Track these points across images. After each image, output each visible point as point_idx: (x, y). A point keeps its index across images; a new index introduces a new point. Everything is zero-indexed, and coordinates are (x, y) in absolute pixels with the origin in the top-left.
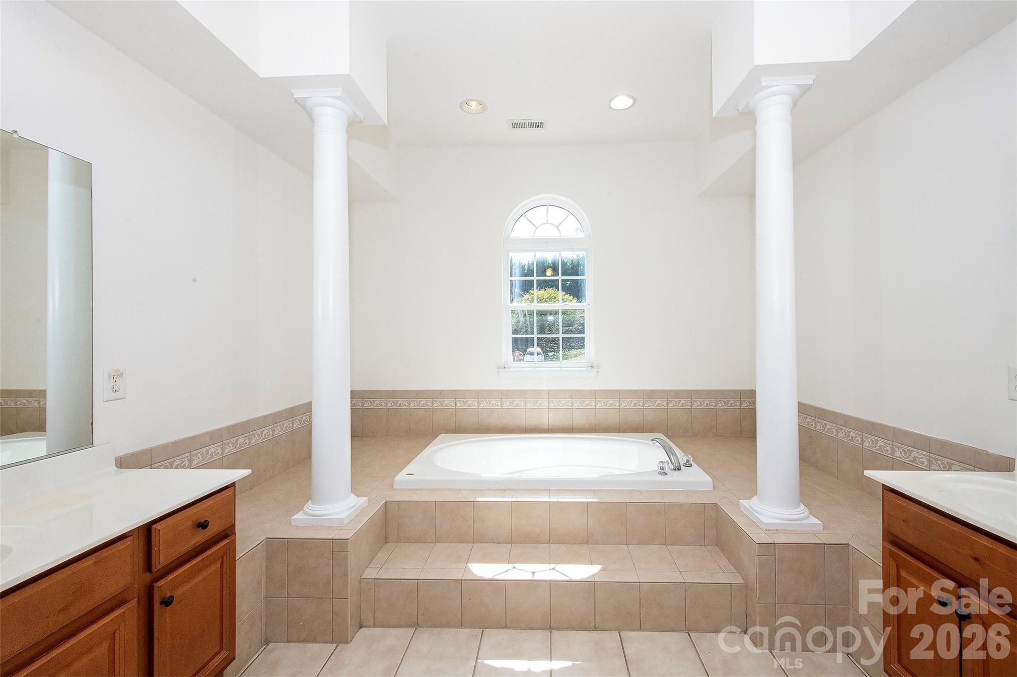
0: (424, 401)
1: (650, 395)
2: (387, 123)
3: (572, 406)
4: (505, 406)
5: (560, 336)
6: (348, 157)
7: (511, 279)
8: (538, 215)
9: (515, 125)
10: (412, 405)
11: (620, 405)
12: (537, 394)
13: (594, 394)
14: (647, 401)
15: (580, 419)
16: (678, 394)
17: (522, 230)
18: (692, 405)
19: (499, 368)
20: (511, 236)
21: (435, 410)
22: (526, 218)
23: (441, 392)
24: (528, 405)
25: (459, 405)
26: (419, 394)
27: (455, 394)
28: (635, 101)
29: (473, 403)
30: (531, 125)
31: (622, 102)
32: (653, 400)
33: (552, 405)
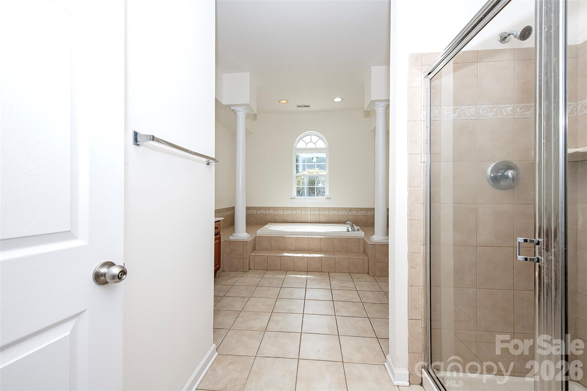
0: (262, 211)
1: (351, 209)
2: (256, 113)
3: (320, 213)
4: (293, 213)
5: (316, 186)
6: (246, 127)
7: (296, 164)
8: (307, 139)
9: (298, 107)
10: (258, 213)
11: (338, 213)
12: (306, 209)
13: (329, 209)
14: (349, 212)
15: (322, 219)
16: (361, 209)
17: (301, 145)
18: (367, 214)
19: (291, 199)
20: (297, 147)
21: (266, 215)
22: (303, 140)
23: (269, 207)
24: (303, 213)
25: (276, 213)
26: (260, 208)
27: (274, 209)
28: (343, 99)
29: (281, 212)
30: (305, 106)
31: (338, 100)
32: (351, 212)
33: (312, 213)
